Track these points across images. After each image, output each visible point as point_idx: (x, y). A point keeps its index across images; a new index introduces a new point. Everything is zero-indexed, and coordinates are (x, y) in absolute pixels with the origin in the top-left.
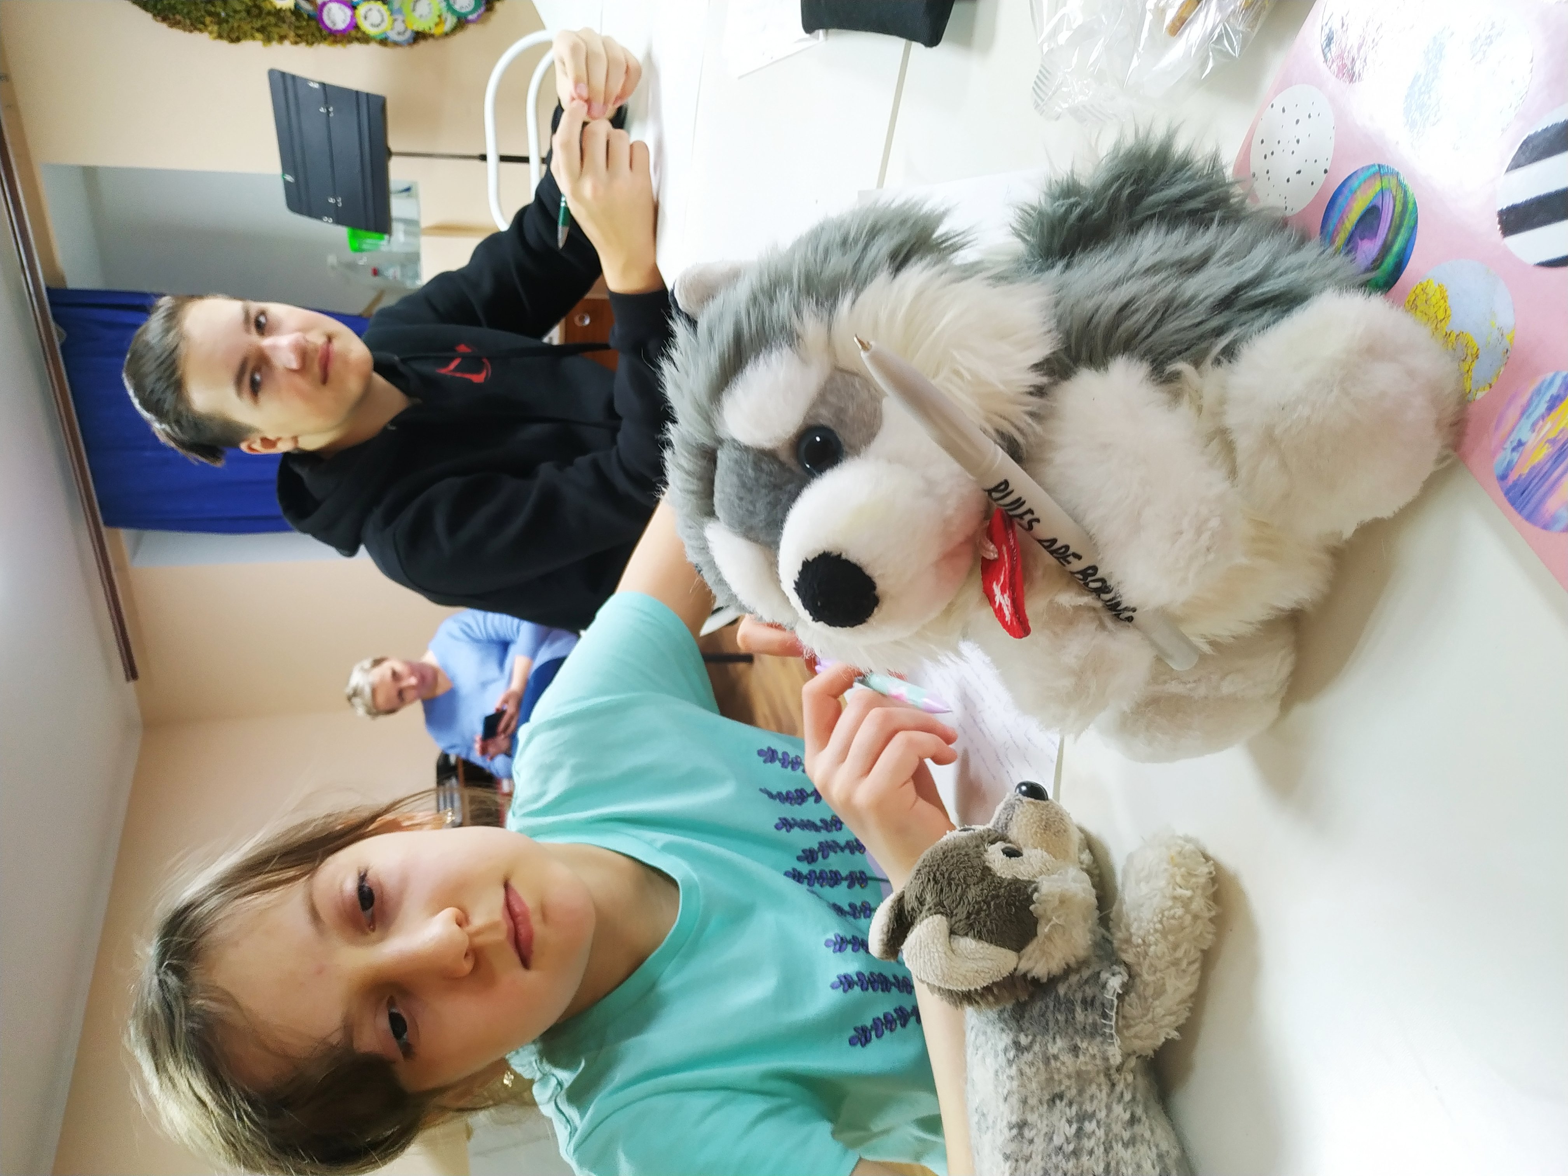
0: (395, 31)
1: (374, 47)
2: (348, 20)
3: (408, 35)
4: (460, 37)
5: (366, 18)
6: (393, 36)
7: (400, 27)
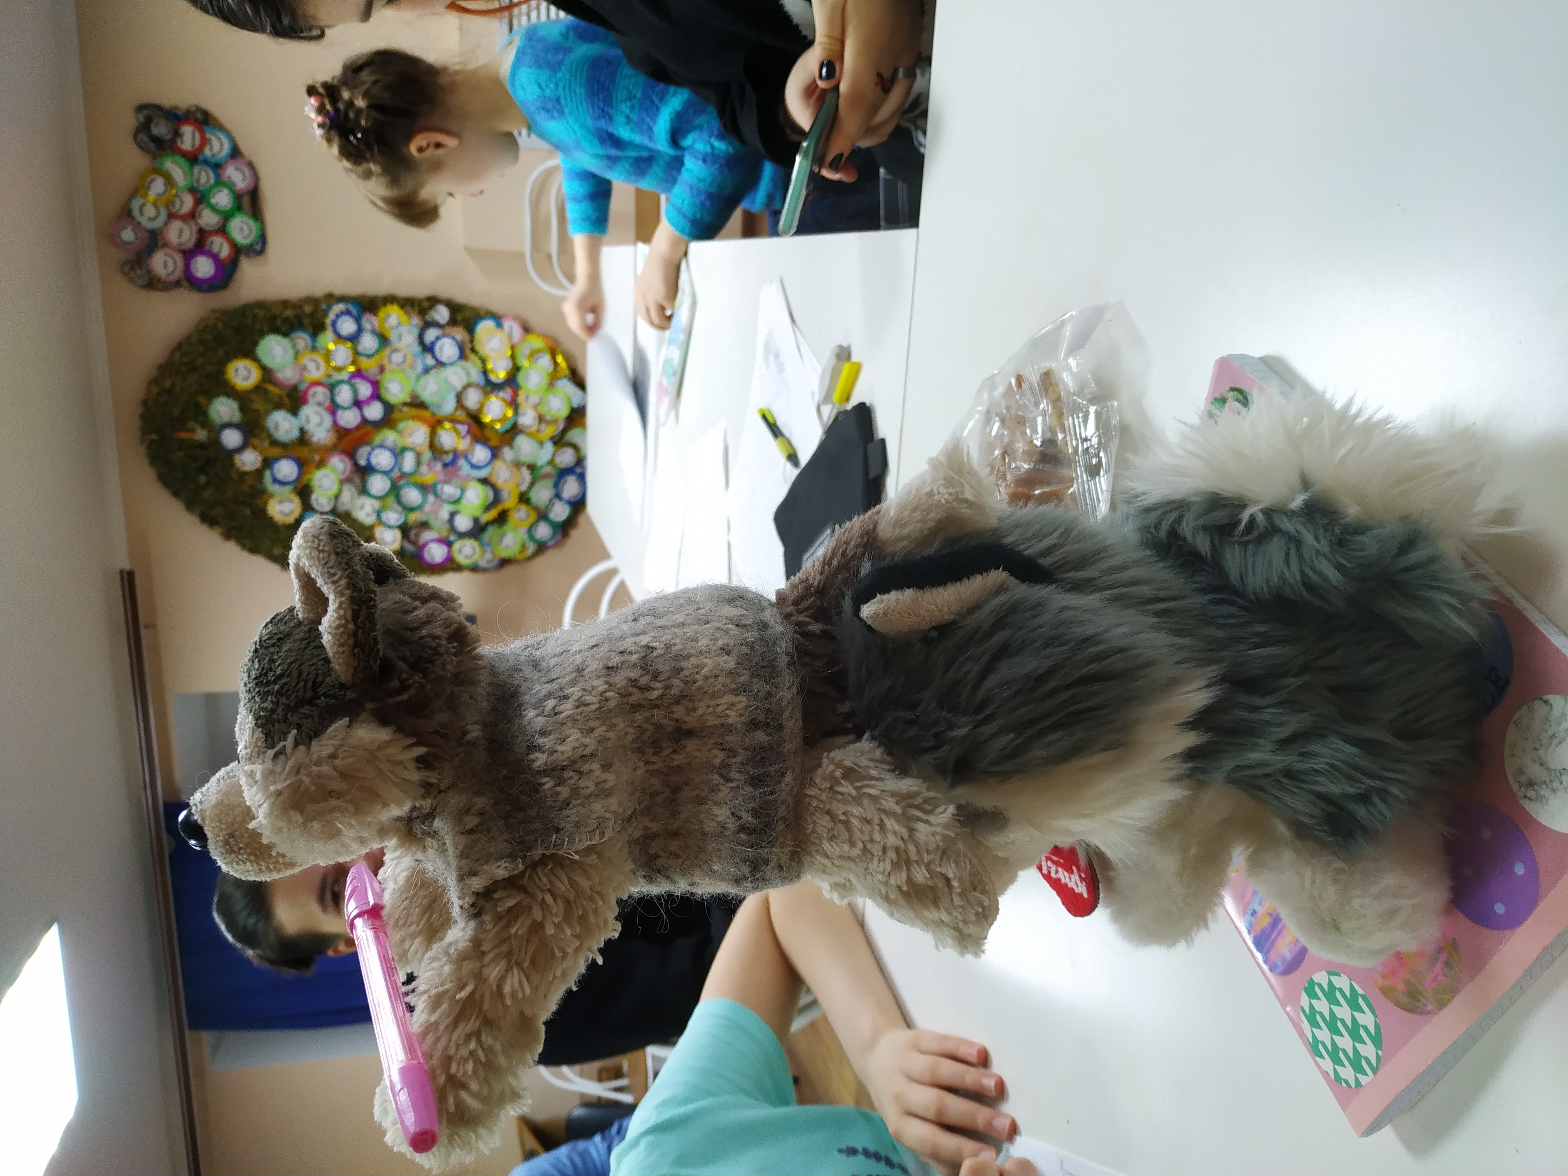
0: (484, 559)
1: (466, 575)
2: (445, 556)
3: (496, 562)
4: (540, 561)
5: (460, 551)
6: (483, 564)
7: (488, 556)
